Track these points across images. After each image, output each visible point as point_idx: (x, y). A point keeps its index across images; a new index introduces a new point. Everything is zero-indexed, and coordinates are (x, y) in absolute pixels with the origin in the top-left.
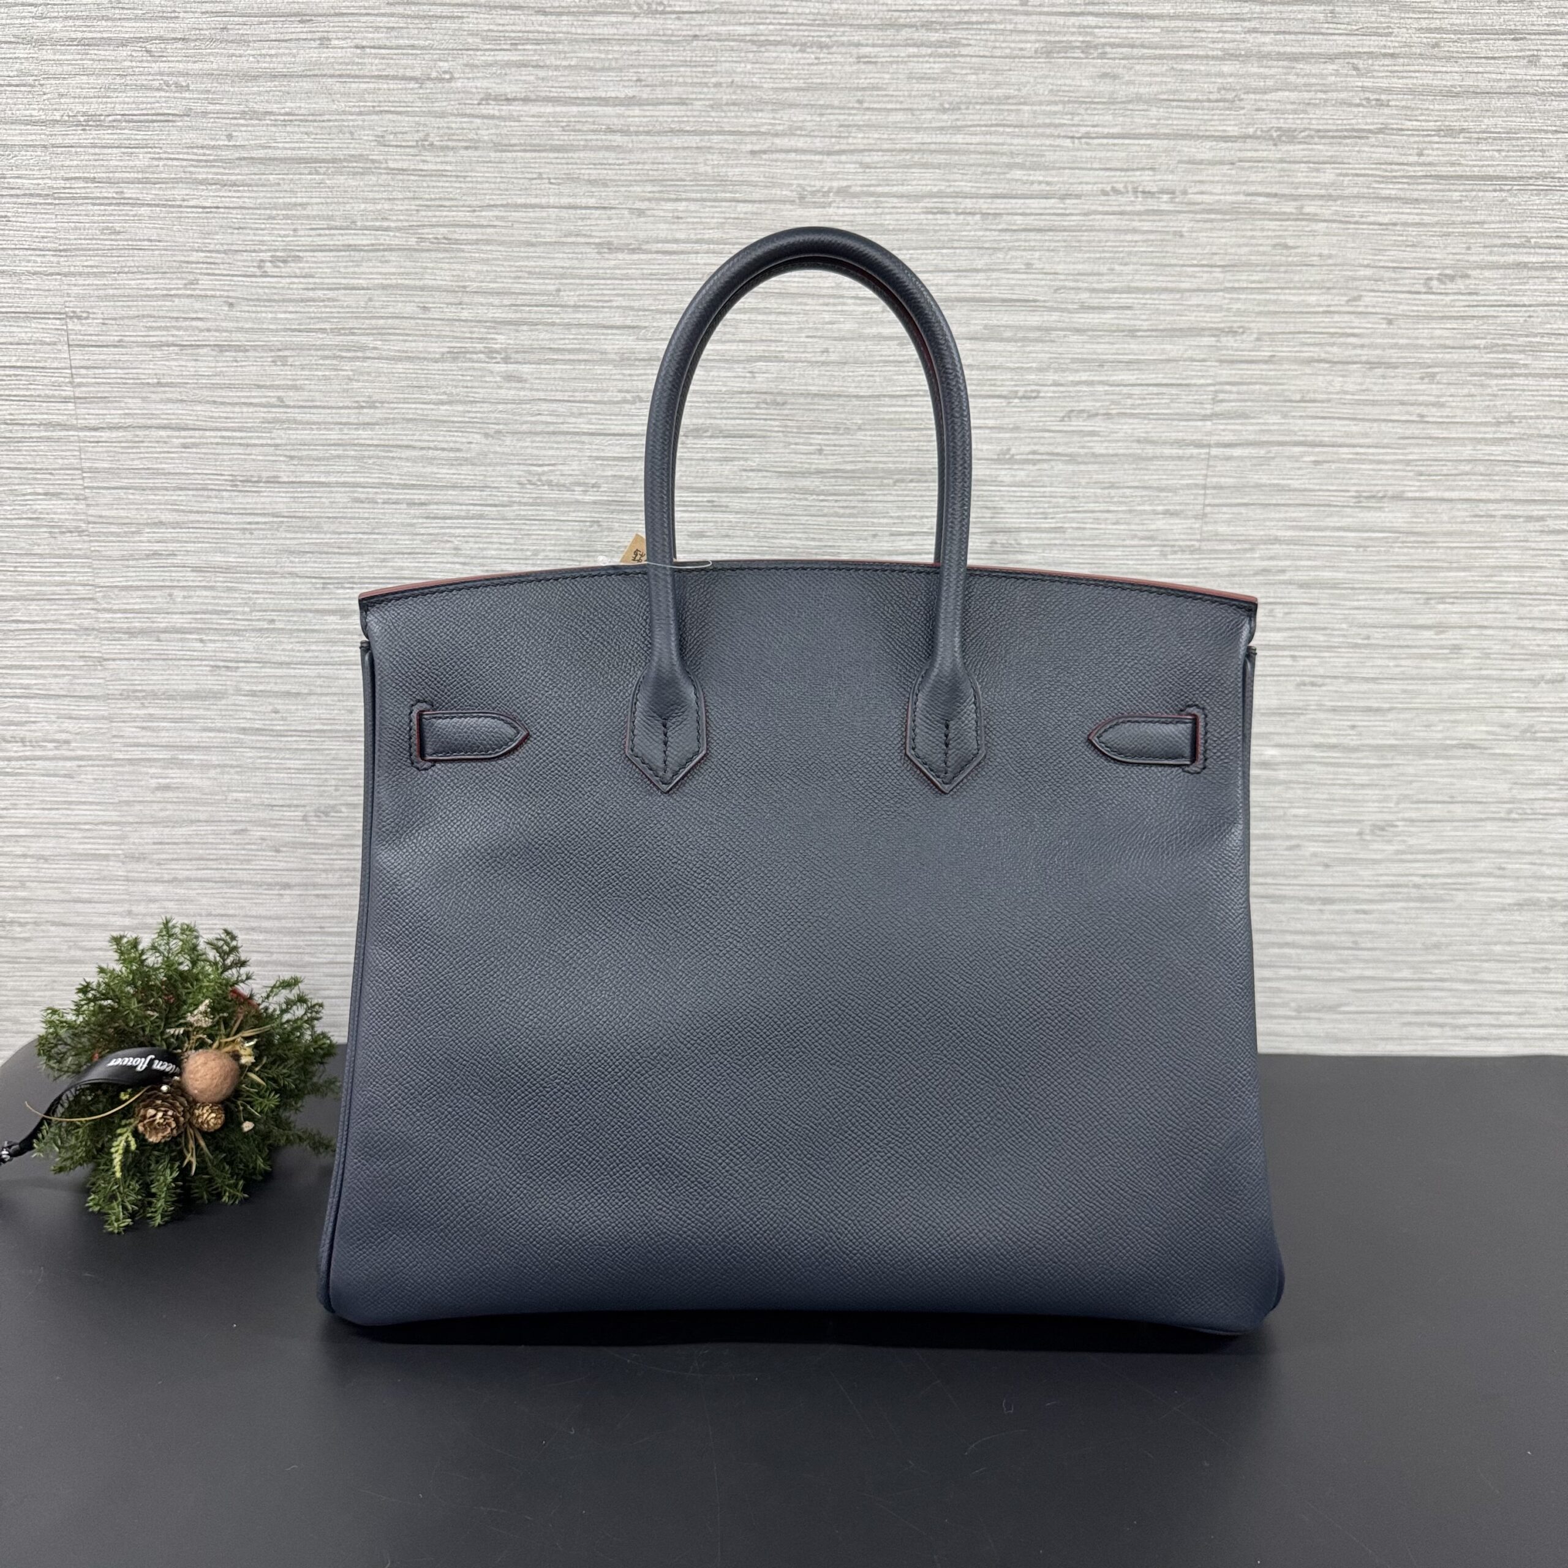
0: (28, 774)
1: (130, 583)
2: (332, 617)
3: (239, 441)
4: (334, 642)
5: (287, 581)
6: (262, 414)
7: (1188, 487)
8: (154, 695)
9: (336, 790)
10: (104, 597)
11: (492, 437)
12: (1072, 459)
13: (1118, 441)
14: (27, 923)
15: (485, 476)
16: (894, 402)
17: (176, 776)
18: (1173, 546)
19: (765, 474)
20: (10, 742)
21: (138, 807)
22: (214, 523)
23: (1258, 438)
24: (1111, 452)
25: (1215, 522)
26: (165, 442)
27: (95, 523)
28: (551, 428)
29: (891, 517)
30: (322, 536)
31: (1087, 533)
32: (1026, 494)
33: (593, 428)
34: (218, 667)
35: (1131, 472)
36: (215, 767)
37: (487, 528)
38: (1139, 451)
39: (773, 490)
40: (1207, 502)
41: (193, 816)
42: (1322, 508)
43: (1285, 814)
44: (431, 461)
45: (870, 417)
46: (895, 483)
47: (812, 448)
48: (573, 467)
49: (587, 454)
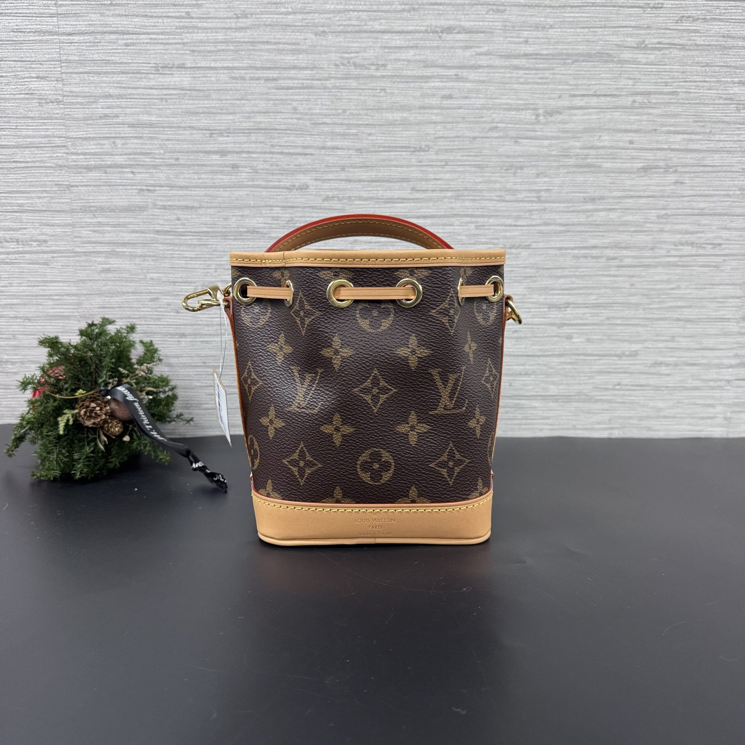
0: (20, 263)
1: (88, 136)
3: (160, 41)
5: (187, 132)
6: (176, 23)
8: (102, 209)
9: (215, 272)
10: (72, 145)
11: (320, 35)
12: (683, 47)
13: (710, 36)
14: (16, 362)
15: (314, 61)
16: (573, 10)
17: (115, 263)
19: (491, 57)
20: (9, 242)
21: (90, 284)
22: (143, 95)
24: (707, 43)
26: (114, 43)
27: (68, 96)
28: (357, 28)
29: (571, 85)
30: (211, 102)
31: (692, 95)
33: (383, 28)
34: (142, 190)
35: (719, 56)
36: (140, 256)
37: (315, 95)
38: (724, 43)
39: (496, 67)
41: (125, 290)
44: (280, 51)
45: (558, 20)
46: (573, 63)
47: (521, 40)
48: (370, 54)
49: (379, 45)
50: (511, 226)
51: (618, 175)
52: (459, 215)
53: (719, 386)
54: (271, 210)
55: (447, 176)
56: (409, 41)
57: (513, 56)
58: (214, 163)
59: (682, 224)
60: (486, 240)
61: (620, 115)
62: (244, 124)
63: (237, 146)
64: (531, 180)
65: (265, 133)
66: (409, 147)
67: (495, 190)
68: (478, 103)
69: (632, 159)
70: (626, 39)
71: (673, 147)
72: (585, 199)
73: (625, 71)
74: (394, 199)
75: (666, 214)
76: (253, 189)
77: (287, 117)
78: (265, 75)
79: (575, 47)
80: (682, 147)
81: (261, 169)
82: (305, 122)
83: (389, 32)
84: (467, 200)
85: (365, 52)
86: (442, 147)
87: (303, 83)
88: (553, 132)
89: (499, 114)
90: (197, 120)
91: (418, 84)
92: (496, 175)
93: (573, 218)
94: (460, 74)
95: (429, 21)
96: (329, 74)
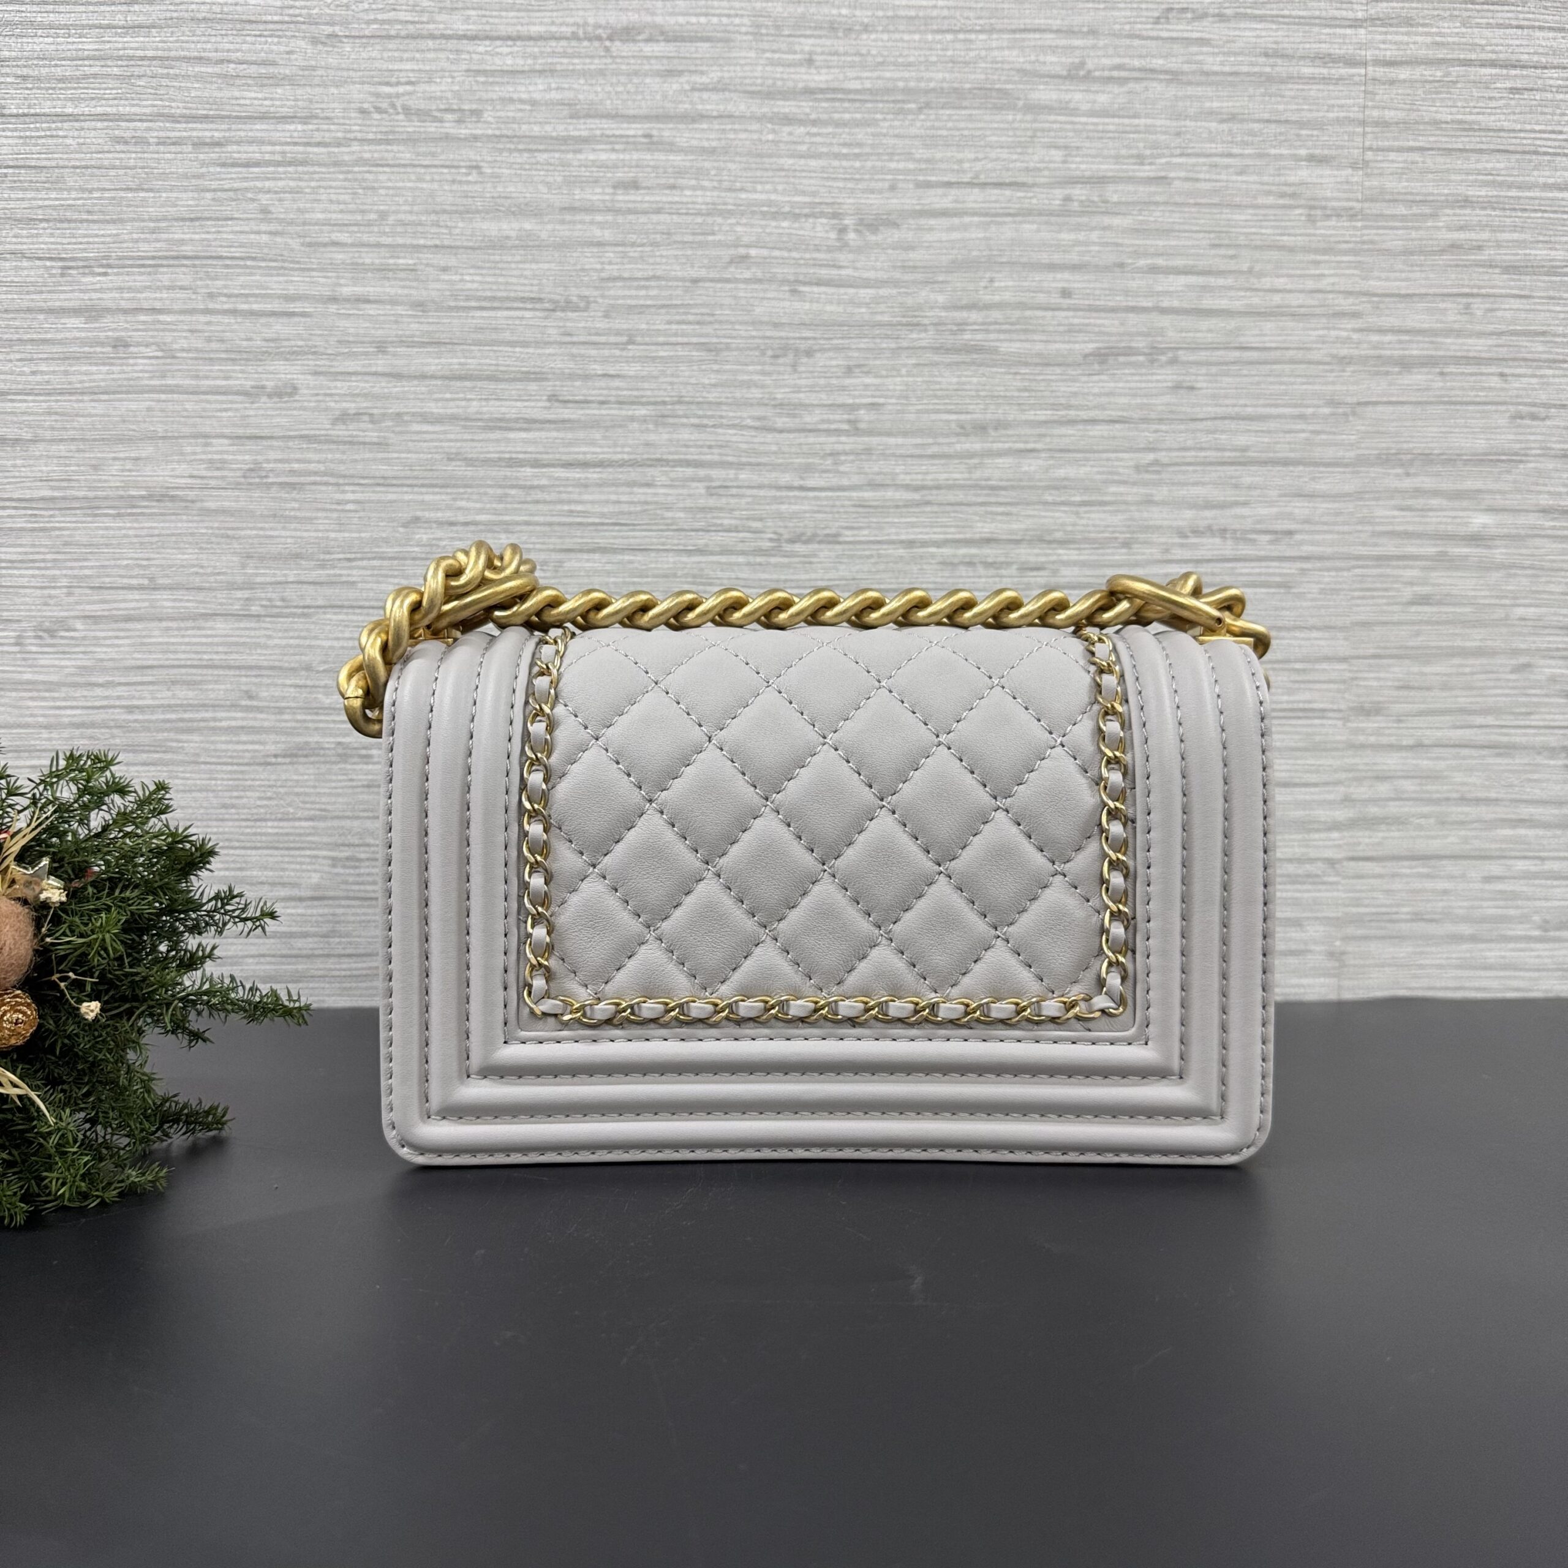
2: (72, 320)
4: (76, 358)
5: (8, 264)
7: (1338, 121)
11: (324, 44)
12: (1174, 77)
13: (1235, 54)
15: (311, 101)
18: (1324, 208)
19: (728, 94)
23: (1430, 54)
24: (1227, 69)
25: (1381, 174)
28: (412, 28)
29: (917, 161)
30: (65, 195)
31: (1202, 186)
32: (1111, 128)
33: (472, 28)
35: (1259, 99)
37: (312, 180)
38: (1268, 69)
39: (742, 118)
40: (1367, 144)
42: (1528, 157)
43: (1507, 618)
44: (228, 79)
45: (880, 13)
46: (920, 109)
47: (798, 57)
48: (441, 87)
49: (464, 67)
50: (790, 488)
51: (1038, 369)
52: (667, 461)
53: (1308, 876)
54: (206, 445)
55: (633, 369)
56: (535, 58)
57: (780, 93)
58: (68, 335)
59: (1196, 484)
60: (733, 522)
61: (1038, 231)
62: (144, 246)
63: (126, 295)
64: (834, 381)
65: (194, 266)
66: (540, 300)
67: (747, 404)
68: (700, 200)
69: (1070, 331)
70: (1042, 58)
71: (1166, 303)
72: (962, 427)
73: (1043, 130)
74: (509, 420)
75: (1156, 462)
76: (163, 397)
77: (247, 229)
78: (195, 134)
79: (927, 75)
80: (1185, 305)
81: (183, 350)
82: (290, 241)
83: (487, 38)
84: (684, 425)
85: (430, 81)
86: (620, 302)
87: (284, 153)
88: (882, 269)
89: (752, 226)
90: (32, 236)
91: (557, 155)
92: (751, 368)
93: (937, 472)
94: (655, 133)
95: (581, 13)
96: (345, 131)
